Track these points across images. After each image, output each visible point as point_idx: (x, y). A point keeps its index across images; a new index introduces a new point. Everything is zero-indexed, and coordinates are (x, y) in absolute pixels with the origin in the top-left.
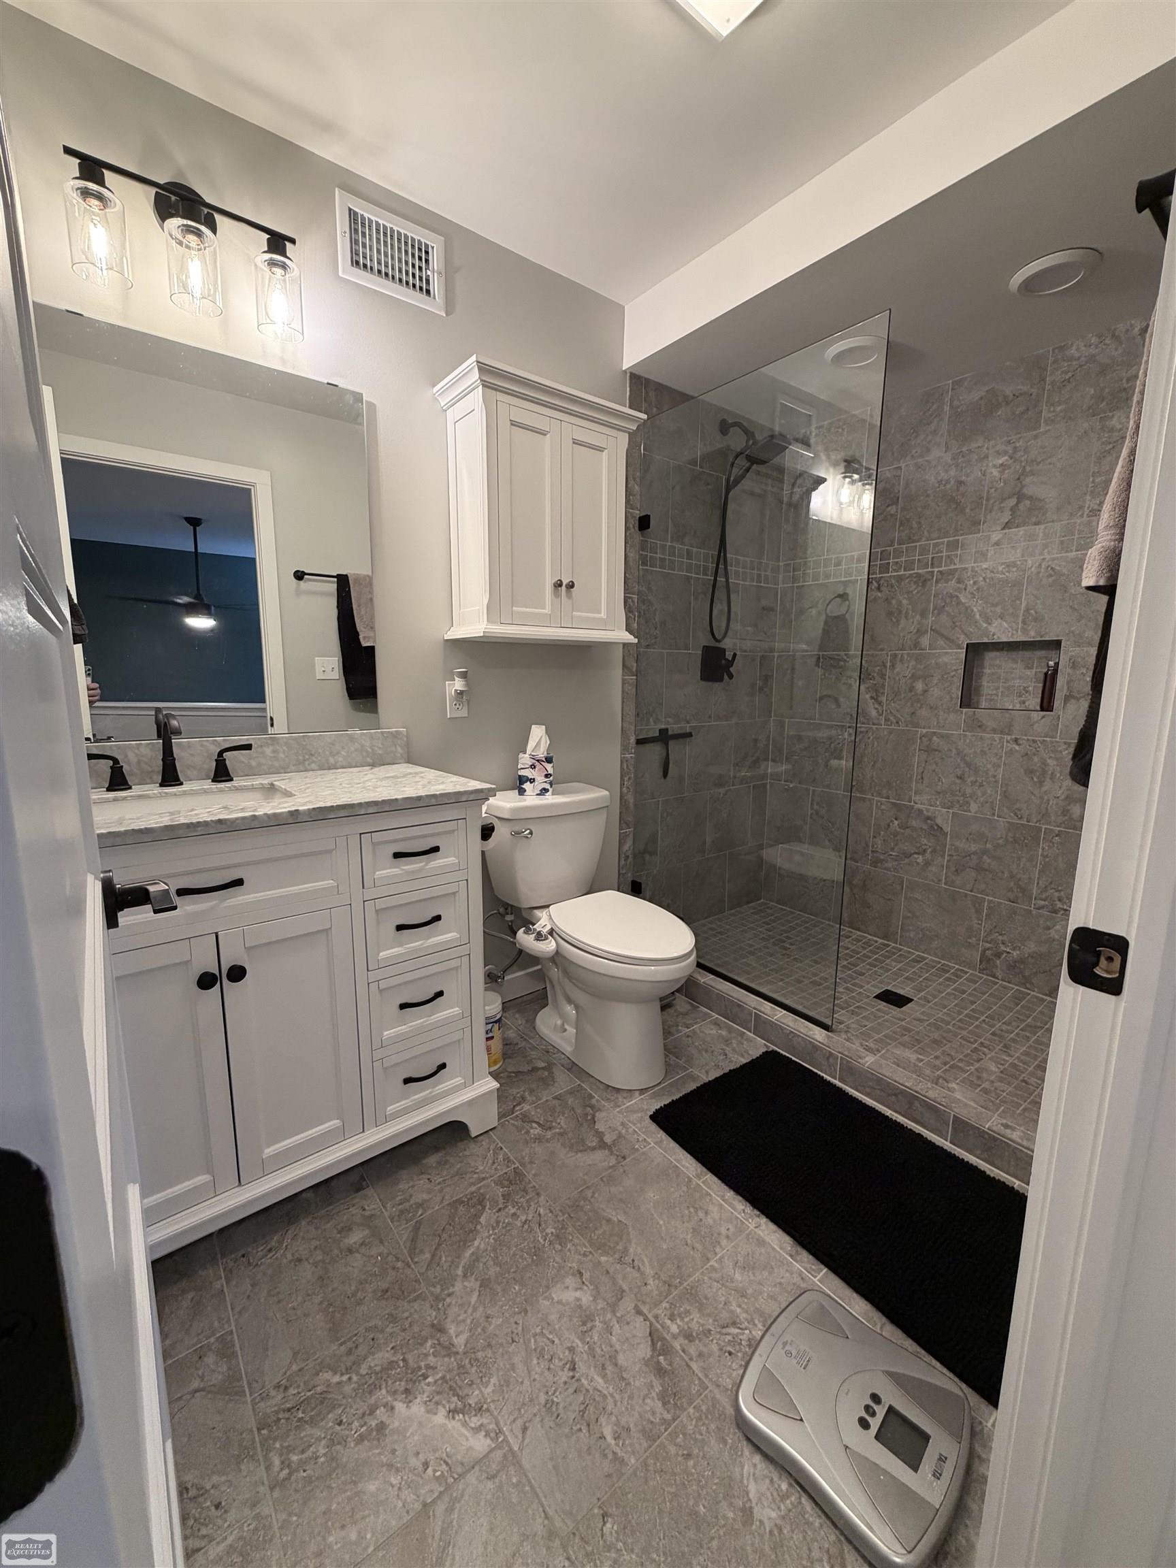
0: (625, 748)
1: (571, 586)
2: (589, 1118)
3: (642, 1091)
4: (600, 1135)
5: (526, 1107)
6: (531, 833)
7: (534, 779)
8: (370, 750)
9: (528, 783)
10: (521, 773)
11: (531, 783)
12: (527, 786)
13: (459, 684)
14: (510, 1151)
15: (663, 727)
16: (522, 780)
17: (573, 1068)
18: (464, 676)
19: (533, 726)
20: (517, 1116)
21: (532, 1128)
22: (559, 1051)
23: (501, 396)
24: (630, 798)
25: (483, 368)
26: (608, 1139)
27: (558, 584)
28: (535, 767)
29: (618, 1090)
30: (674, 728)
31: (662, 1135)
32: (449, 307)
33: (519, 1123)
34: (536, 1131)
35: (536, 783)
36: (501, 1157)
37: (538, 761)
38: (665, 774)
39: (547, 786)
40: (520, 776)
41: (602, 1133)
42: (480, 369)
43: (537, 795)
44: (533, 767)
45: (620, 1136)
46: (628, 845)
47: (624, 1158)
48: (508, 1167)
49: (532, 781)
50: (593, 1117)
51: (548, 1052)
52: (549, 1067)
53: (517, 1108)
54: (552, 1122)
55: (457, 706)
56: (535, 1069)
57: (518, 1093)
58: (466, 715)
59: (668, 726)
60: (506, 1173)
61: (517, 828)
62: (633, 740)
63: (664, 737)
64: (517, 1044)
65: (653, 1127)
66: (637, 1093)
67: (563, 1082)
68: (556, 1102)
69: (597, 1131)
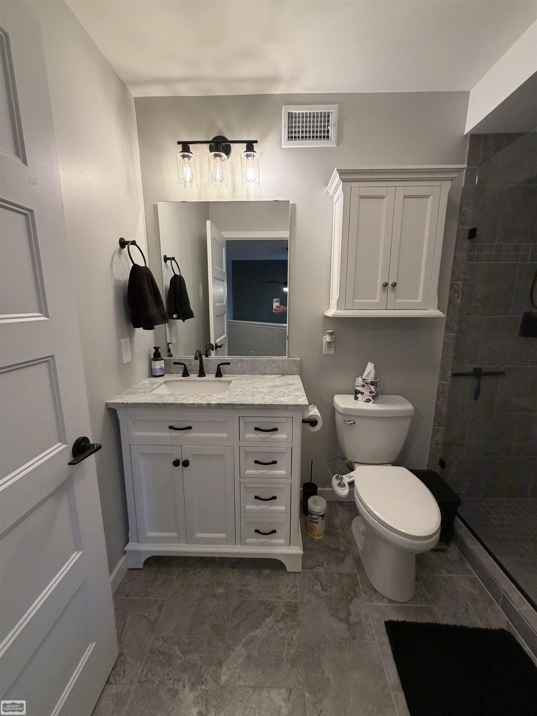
0: (442, 378)
1: (394, 285)
2: (349, 598)
3: (390, 601)
4: (349, 614)
5: (321, 570)
6: (354, 423)
7: (363, 393)
8: (282, 367)
9: (360, 394)
10: (357, 388)
11: (362, 394)
12: (359, 396)
13: (328, 338)
14: (300, 590)
15: (478, 366)
16: (357, 392)
17: (358, 561)
18: (331, 334)
19: (369, 363)
20: (314, 572)
21: (317, 585)
22: (356, 545)
23: (353, 184)
24: (444, 409)
25: (342, 173)
26: (352, 619)
27: (386, 285)
28: (364, 386)
29: (375, 591)
30: (487, 367)
31: (386, 639)
32: (339, 142)
33: (313, 577)
34: (318, 587)
35: (364, 395)
36: (294, 591)
37: (366, 383)
38: (476, 396)
39: (371, 398)
40: (356, 390)
41: (352, 613)
42: (340, 174)
43: (365, 401)
44: (363, 386)
45: (360, 623)
46: (439, 437)
47: (354, 638)
48: (294, 599)
49: (362, 393)
50: (352, 598)
51: (350, 543)
52: (346, 552)
53: (317, 568)
54: (329, 587)
55: (329, 348)
56: (337, 550)
57: (322, 558)
58: (334, 353)
59: (481, 366)
60: (291, 602)
61: (347, 419)
62: (449, 373)
63: (478, 373)
64: (337, 529)
65: (383, 629)
66: (387, 600)
67: (348, 566)
68: (338, 577)
69: (348, 610)
